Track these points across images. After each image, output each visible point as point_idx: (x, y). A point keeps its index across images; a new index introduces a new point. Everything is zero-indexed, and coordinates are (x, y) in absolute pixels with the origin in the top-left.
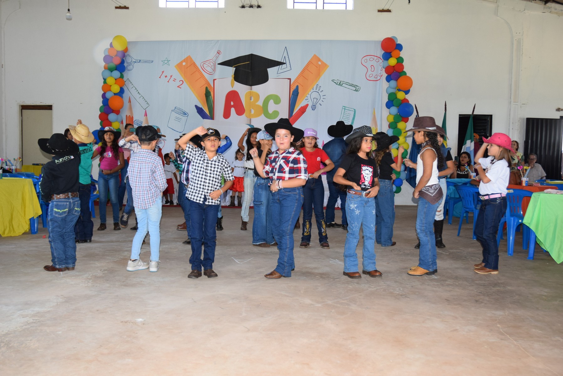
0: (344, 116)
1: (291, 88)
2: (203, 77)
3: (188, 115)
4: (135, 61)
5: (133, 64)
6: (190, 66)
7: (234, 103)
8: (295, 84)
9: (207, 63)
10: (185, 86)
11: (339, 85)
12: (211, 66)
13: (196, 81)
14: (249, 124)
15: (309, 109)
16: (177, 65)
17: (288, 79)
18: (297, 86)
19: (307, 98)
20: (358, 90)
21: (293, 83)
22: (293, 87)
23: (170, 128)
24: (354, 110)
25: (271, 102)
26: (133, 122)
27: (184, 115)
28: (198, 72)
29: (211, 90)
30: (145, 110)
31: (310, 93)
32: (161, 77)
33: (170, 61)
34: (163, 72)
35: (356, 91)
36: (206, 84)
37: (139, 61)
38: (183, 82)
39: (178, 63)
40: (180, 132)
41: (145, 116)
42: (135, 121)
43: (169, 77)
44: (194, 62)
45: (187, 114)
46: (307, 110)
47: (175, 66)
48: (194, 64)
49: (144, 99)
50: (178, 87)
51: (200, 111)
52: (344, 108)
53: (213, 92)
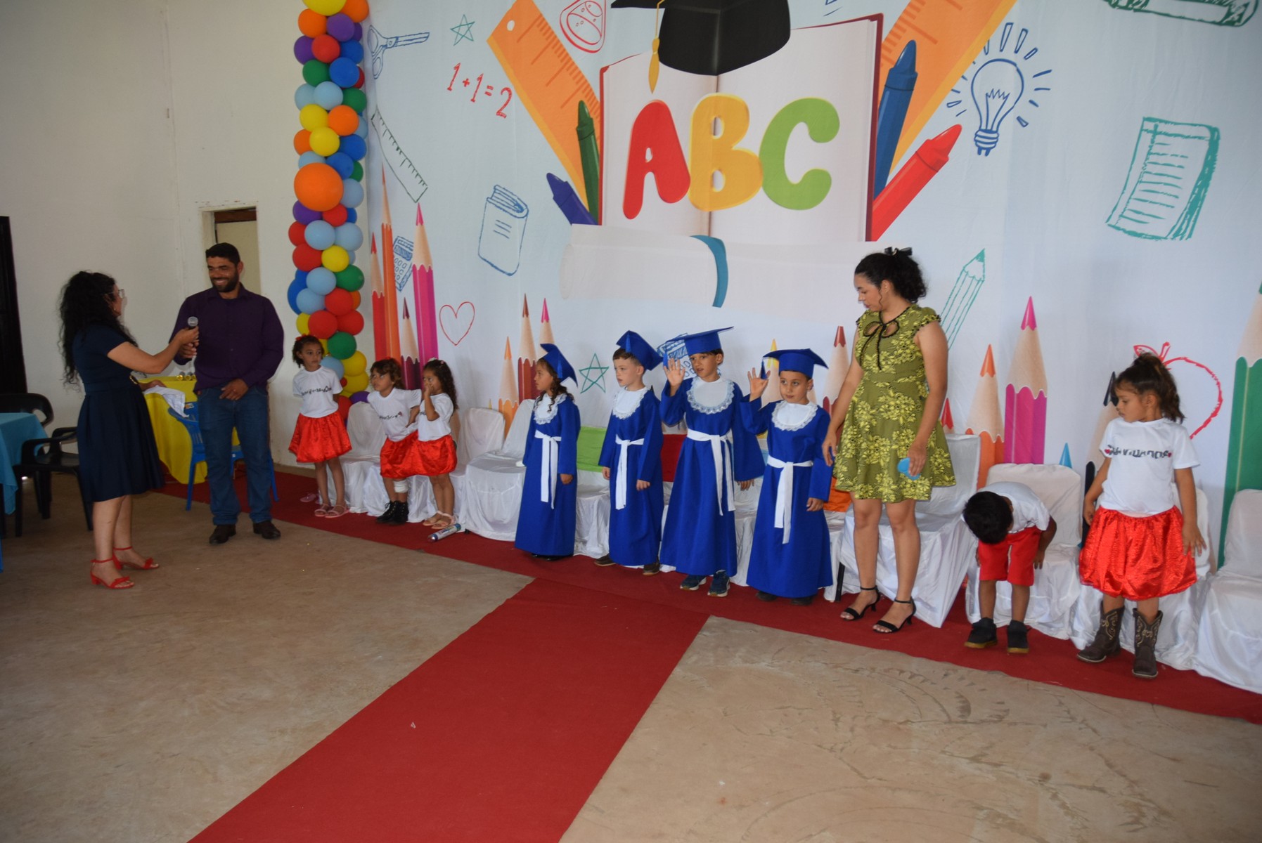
0: (1150, 168)
1: (882, 61)
2: (568, 65)
3: (528, 211)
4: (383, 42)
5: (380, 55)
6: (530, 28)
7: (654, 152)
8: (899, 37)
9: (578, 11)
10: (517, 106)
11: (1126, 8)
12: (591, 18)
13: (548, 84)
14: (705, 233)
15: (963, 149)
16: (493, 34)
17: (872, 18)
18: (911, 47)
19: (955, 97)
20: (1241, 15)
21: (891, 32)
22: (890, 51)
23: (485, 260)
24: (1206, 133)
25: (800, 132)
26: (393, 246)
27: (518, 211)
28: (553, 48)
29: (595, 113)
30: (417, 204)
31: (969, 74)
32: (452, 88)
33: (473, 23)
34: (457, 68)
35: (1231, 23)
36: (578, 90)
37: (395, 39)
38: (510, 94)
39: (496, 26)
40: (510, 275)
41: (417, 224)
42: (396, 244)
43: (474, 83)
44: (541, 15)
45: (524, 207)
46: (951, 155)
47: (488, 41)
48: (540, 21)
49: (411, 168)
50: (499, 113)
51: (562, 193)
52: (1154, 127)
53: (599, 119)
